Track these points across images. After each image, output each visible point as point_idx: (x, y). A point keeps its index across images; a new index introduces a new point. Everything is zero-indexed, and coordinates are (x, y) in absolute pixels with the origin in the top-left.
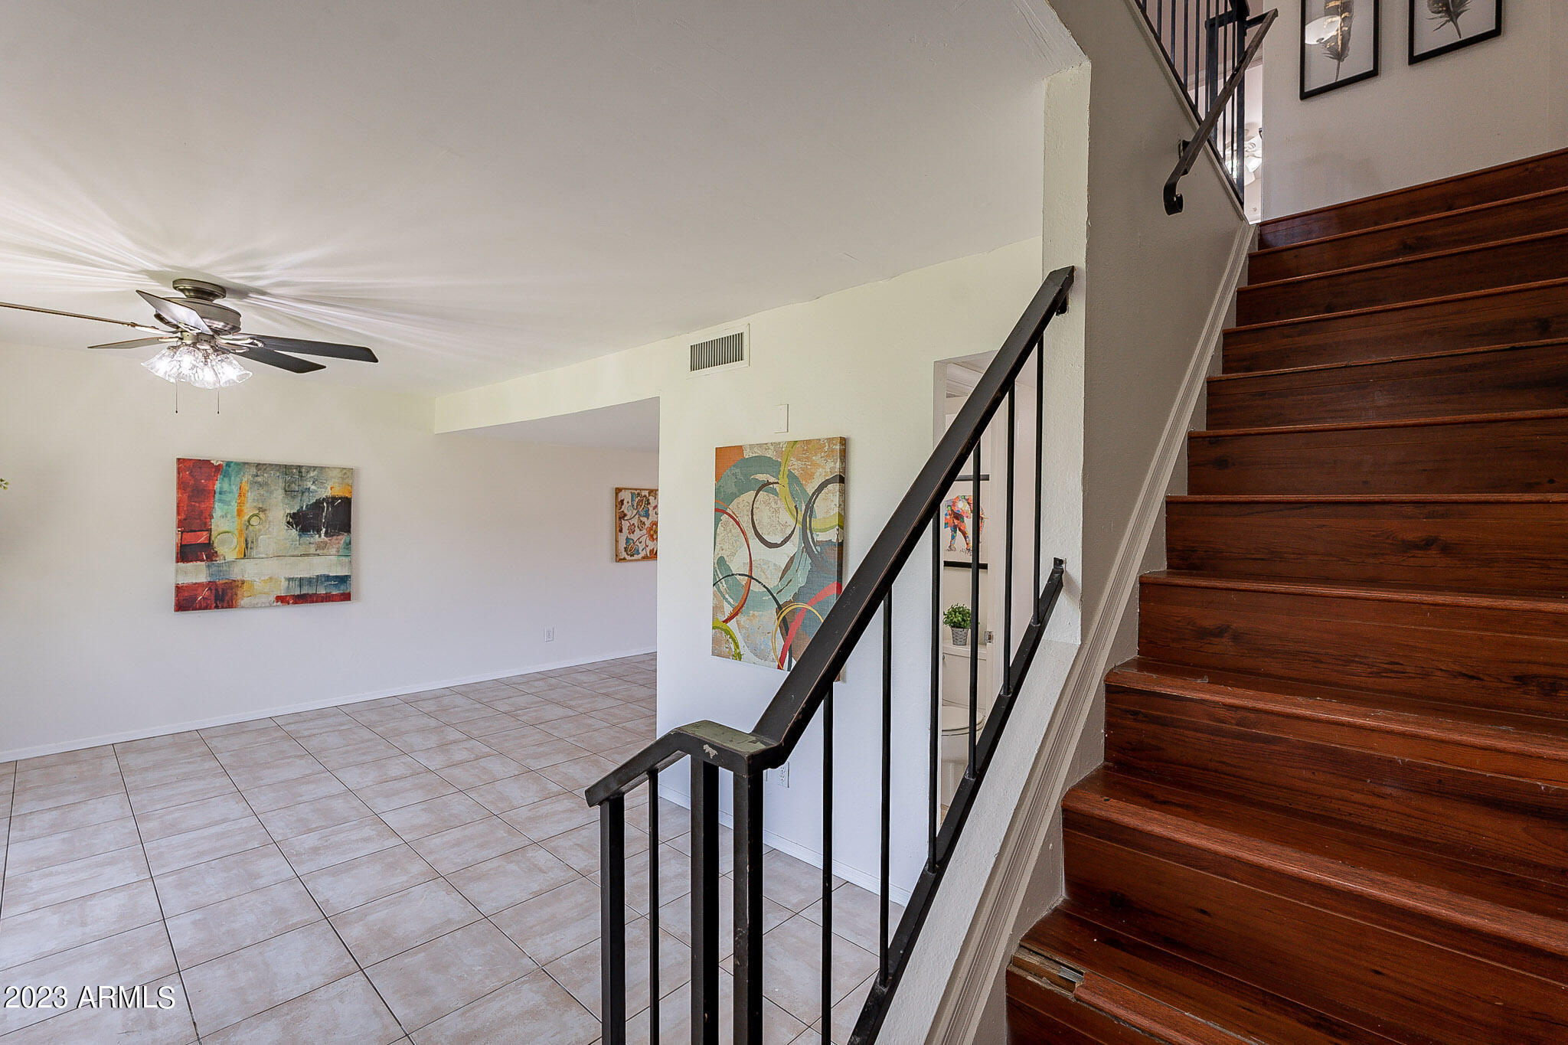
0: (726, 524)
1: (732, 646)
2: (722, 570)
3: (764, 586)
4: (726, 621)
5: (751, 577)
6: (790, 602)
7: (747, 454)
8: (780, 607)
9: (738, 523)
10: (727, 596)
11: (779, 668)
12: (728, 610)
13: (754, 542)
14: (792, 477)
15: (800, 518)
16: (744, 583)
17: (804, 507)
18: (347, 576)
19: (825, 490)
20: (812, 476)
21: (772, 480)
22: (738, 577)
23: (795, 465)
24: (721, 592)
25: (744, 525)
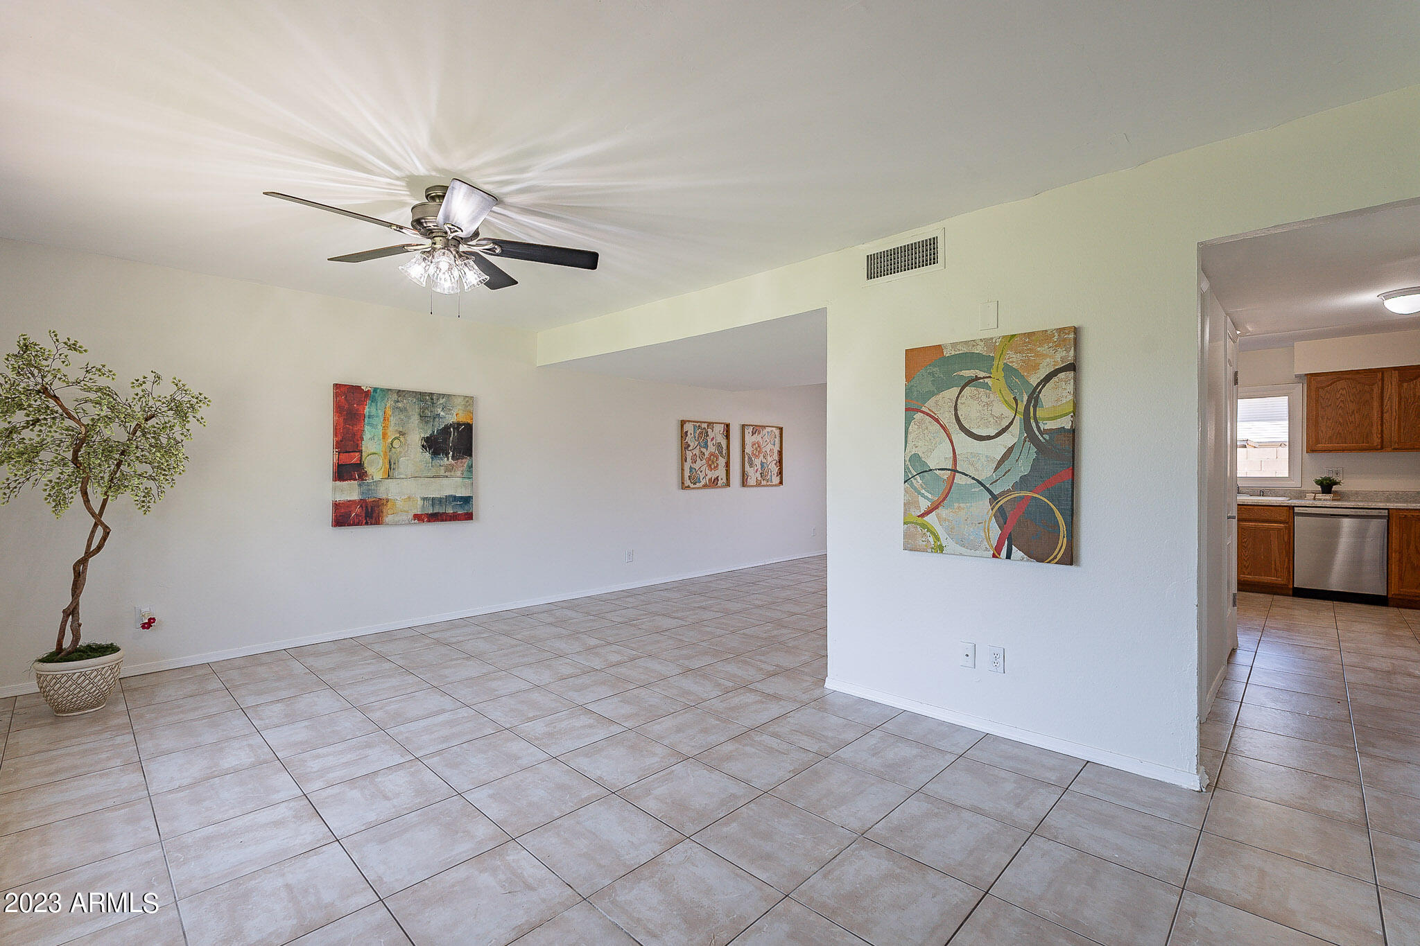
0: (921, 422)
1: (931, 539)
2: (916, 468)
3: (973, 478)
4: (922, 516)
5: (955, 471)
6: (1009, 491)
7: (947, 353)
8: (994, 498)
9: (937, 421)
10: (923, 491)
11: (994, 556)
12: (924, 505)
13: (959, 438)
14: (1008, 369)
15: (1021, 408)
16: (945, 477)
17: (1025, 398)
18: (470, 497)
19: (1055, 379)
20: (1036, 367)
21: (981, 374)
22: (938, 472)
23: (1014, 359)
24: (915, 489)
25: (944, 421)
